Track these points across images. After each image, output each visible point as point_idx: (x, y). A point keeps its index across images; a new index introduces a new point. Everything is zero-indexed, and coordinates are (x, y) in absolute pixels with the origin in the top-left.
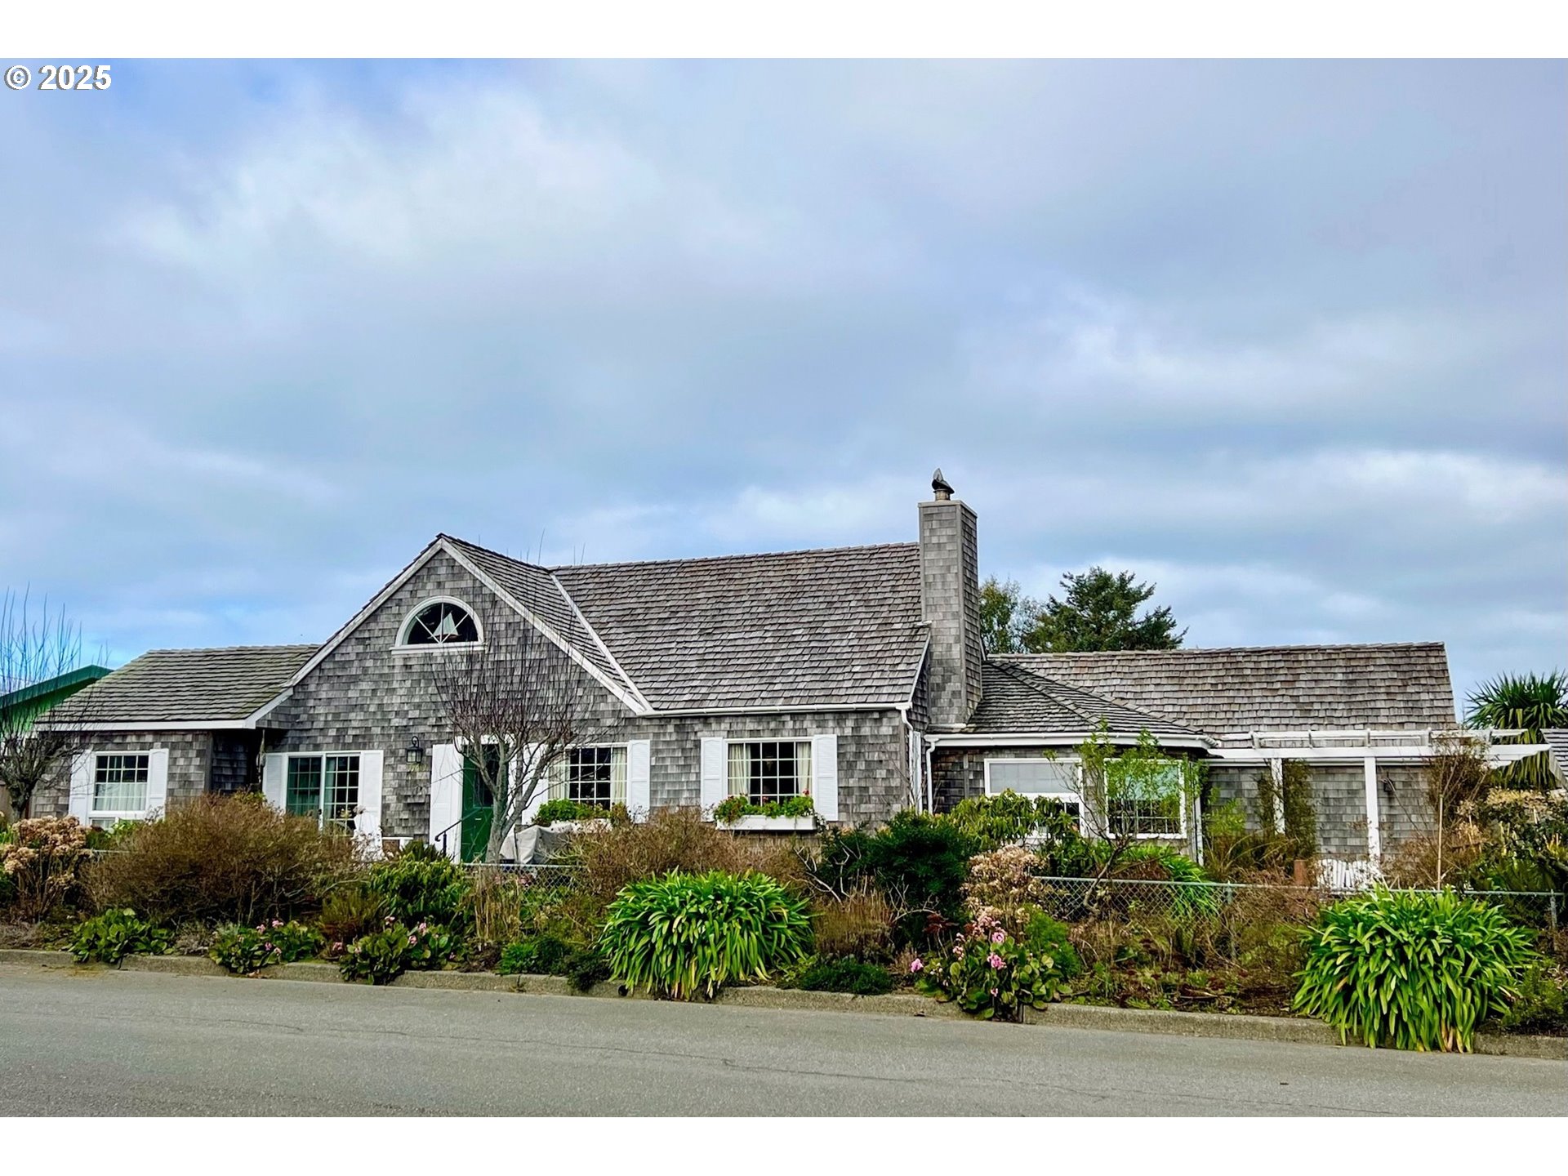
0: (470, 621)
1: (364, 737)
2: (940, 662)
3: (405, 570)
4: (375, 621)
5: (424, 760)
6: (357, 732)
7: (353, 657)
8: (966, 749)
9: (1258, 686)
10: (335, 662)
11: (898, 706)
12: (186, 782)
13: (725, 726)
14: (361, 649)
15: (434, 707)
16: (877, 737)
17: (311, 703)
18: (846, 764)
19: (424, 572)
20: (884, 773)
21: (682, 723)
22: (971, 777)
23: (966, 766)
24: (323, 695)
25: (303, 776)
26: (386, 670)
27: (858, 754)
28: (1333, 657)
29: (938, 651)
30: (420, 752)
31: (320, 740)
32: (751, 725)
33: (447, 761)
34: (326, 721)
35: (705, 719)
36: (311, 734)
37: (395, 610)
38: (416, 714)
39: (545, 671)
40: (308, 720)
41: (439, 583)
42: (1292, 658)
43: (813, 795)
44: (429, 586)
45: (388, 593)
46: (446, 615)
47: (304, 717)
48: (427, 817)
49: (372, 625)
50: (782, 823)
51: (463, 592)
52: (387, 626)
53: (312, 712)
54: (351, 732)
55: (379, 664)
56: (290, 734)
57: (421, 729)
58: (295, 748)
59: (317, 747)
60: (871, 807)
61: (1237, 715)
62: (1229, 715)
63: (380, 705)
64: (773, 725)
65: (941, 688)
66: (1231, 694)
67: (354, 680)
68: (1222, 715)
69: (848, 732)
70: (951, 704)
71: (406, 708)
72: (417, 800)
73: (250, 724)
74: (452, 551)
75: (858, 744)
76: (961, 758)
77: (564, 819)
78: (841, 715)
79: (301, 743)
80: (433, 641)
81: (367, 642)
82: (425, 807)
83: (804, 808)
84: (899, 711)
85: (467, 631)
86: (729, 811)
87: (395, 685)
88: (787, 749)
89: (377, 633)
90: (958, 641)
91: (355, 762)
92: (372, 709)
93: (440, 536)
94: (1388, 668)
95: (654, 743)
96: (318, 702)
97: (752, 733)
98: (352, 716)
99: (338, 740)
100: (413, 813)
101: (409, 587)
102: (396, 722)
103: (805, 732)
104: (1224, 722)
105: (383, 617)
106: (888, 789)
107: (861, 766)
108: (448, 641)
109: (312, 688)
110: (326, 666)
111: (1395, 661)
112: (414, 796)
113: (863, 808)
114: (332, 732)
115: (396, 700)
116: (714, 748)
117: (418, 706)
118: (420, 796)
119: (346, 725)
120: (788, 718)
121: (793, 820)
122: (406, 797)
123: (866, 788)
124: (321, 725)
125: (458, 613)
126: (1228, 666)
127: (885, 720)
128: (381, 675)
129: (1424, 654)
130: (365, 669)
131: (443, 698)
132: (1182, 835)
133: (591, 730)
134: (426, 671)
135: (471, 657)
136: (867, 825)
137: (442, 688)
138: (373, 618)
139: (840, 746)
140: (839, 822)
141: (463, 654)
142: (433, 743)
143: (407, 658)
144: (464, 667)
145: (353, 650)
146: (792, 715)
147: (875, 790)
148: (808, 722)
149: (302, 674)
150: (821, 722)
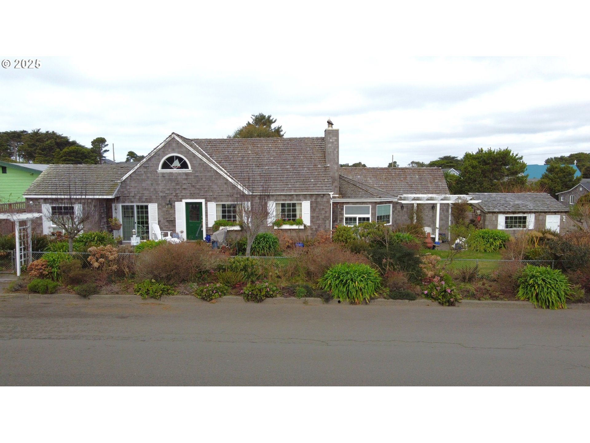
0: (185, 162)
1: (150, 199)
2: (332, 177)
3: (161, 144)
4: (150, 161)
5: (173, 207)
6: (147, 197)
7: (143, 172)
8: (338, 203)
9: (397, 179)
10: (136, 174)
11: (330, 193)
13: (275, 198)
14: (145, 170)
15: (174, 190)
16: (322, 202)
17: (128, 187)
18: (313, 209)
20: (324, 212)
21: (261, 197)
22: (340, 210)
23: (338, 207)
24: (133, 185)
25: (128, 211)
26: (156, 178)
27: (316, 207)
28: (414, 171)
29: (331, 174)
30: (171, 205)
31: (133, 200)
32: (283, 198)
33: (180, 209)
34: (135, 194)
35: (268, 196)
36: (129, 198)
37: (157, 157)
38: (168, 192)
39: (213, 180)
40: (128, 193)
41: (173, 149)
42: (403, 171)
43: (303, 218)
44: (170, 150)
45: (155, 152)
46: (176, 160)
47: (126, 192)
48: (175, 224)
49: (149, 162)
50: (295, 227)
51: (182, 153)
52: (155, 162)
53: (129, 190)
54: (144, 197)
55: (153, 175)
56: (121, 198)
57: (171, 197)
58: (124, 202)
59: (132, 202)
60: (320, 222)
61: (394, 188)
62: (392, 188)
63: (155, 189)
64: (290, 198)
66: (391, 181)
67: (144, 180)
68: (390, 188)
69: (313, 200)
70: (334, 189)
71: (164, 190)
72: (170, 219)
73: (113, 196)
74: (177, 138)
75: (316, 204)
76: (337, 205)
77: (224, 226)
78: (311, 195)
79: (126, 201)
80: (171, 168)
81: (148, 168)
82: (174, 221)
83: (300, 223)
84: (330, 195)
85: (184, 165)
87: (159, 182)
88: (294, 205)
89: (151, 165)
90: (337, 171)
91: (147, 207)
92: (152, 190)
93: (173, 133)
94: (429, 175)
95: (252, 203)
96: (131, 187)
97: (283, 200)
98: (144, 192)
99: (140, 200)
100: (170, 223)
101: (162, 150)
102: (161, 194)
103: (300, 200)
104: (391, 190)
105: (153, 159)
106: (325, 217)
107: (317, 210)
108: (178, 168)
109: (129, 182)
110: (133, 175)
111: (430, 173)
112: (169, 218)
113: (318, 222)
114: (138, 197)
115: (160, 187)
116: (271, 204)
117: (169, 189)
118: (172, 218)
119: (142, 195)
120: (295, 196)
121: (298, 226)
122: (167, 218)
123: (318, 217)
124: (133, 195)
125: (180, 159)
126: (388, 173)
127: (325, 197)
128: (154, 179)
129: (436, 171)
130: (148, 177)
131: (177, 187)
132: (391, 224)
133: (230, 199)
134: (171, 178)
135: (187, 174)
136: (319, 227)
137: (177, 184)
138: (149, 160)
139: (311, 204)
140: (311, 226)
141: (184, 173)
142: (175, 201)
143: (163, 174)
144: (184, 177)
145: (143, 170)
146: (296, 195)
147: (322, 217)
148: (301, 198)
149: (124, 178)
150: (305, 197)
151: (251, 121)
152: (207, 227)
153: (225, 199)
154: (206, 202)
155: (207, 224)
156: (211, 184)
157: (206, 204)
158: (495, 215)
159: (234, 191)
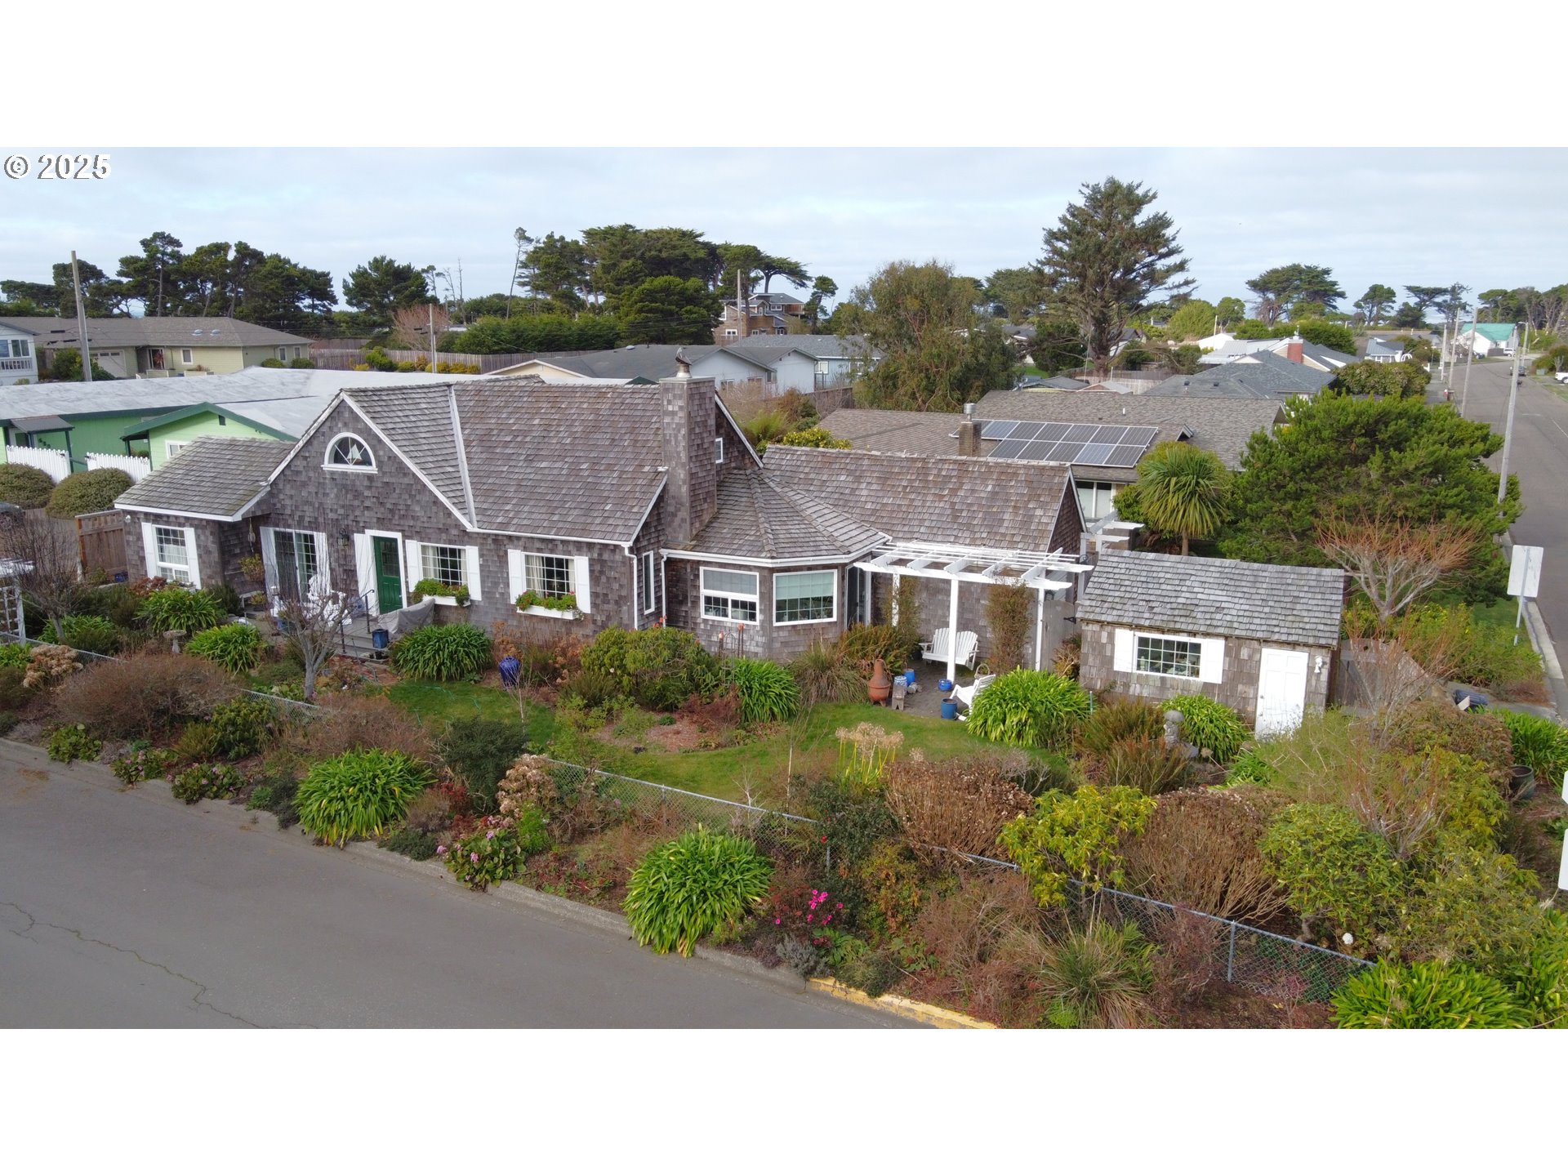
0: (366, 452)
1: (315, 523)
2: (674, 497)
3: (323, 411)
4: (311, 445)
5: (350, 542)
6: (311, 519)
7: (300, 468)
8: (687, 562)
9: (933, 491)
10: (291, 470)
11: (623, 544)
12: (208, 552)
13: (522, 544)
14: (305, 463)
15: (352, 509)
16: (611, 562)
17: (281, 496)
18: (595, 577)
19: (335, 414)
20: (618, 586)
21: (496, 539)
22: (692, 578)
23: (689, 570)
24: (287, 492)
25: (284, 543)
26: (321, 480)
27: (601, 572)
28: (992, 469)
29: (672, 489)
30: (347, 538)
31: (290, 522)
32: (537, 545)
33: (363, 546)
34: (291, 510)
35: (511, 538)
36: (283, 517)
37: (322, 439)
38: (342, 511)
39: (414, 493)
40: (281, 508)
41: (345, 424)
42: (965, 467)
43: (576, 595)
44: (340, 425)
45: (315, 426)
46: (352, 445)
47: (279, 506)
48: (356, 579)
49: (310, 447)
50: (556, 614)
51: (359, 433)
52: (319, 449)
53: (282, 502)
54: (307, 519)
55: (316, 474)
56: (272, 516)
57: (346, 522)
58: (277, 526)
59: (289, 526)
60: (610, 607)
61: (910, 516)
62: (904, 516)
63: (321, 504)
64: (551, 546)
65: (674, 515)
66: (913, 497)
67: (304, 485)
69: (595, 556)
70: (680, 526)
71: (336, 507)
72: (349, 568)
73: (237, 517)
74: (350, 401)
75: (601, 565)
77: (430, 594)
78: (590, 546)
79: (279, 522)
80: (345, 463)
81: (308, 459)
82: (354, 573)
83: (572, 605)
84: (624, 548)
85: (365, 459)
86: (527, 600)
87: (328, 490)
88: (560, 563)
89: (314, 454)
90: (684, 483)
91: (312, 539)
92: (317, 505)
93: (341, 390)
94: (1024, 484)
95: (480, 550)
96: (285, 496)
97: (538, 550)
98: (306, 508)
99: (300, 525)
100: (348, 576)
101: (328, 424)
102: (331, 515)
103: (570, 553)
105: (315, 442)
106: (620, 597)
107: (604, 579)
108: (355, 464)
109: (281, 486)
110: (288, 472)
111: (1031, 478)
112: (347, 565)
113: (606, 607)
114: (296, 518)
115: (330, 501)
116: (516, 559)
117: (343, 507)
118: (351, 566)
119: (303, 513)
120: (559, 544)
121: (564, 613)
122: (344, 565)
123: (607, 595)
124: (289, 512)
125: (359, 446)
126: (920, 471)
128: (319, 482)
129: (1053, 473)
130: (310, 478)
131: (356, 503)
132: (834, 619)
133: (444, 536)
134: (345, 484)
135: (370, 477)
136: (609, 618)
137: (356, 497)
138: (309, 443)
139: (591, 565)
140: (592, 615)
141: (364, 475)
142: (353, 532)
143: (332, 473)
144: (366, 483)
145: (300, 463)
146: (563, 542)
147: (612, 597)
148: (571, 548)
149: (272, 478)
150: (580, 547)
151: (1080, 202)
152: (408, 592)
153: (433, 536)
154: (405, 537)
155: (407, 587)
156: (409, 502)
157: (404, 542)
158: (1109, 628)
159: (449, 521)
